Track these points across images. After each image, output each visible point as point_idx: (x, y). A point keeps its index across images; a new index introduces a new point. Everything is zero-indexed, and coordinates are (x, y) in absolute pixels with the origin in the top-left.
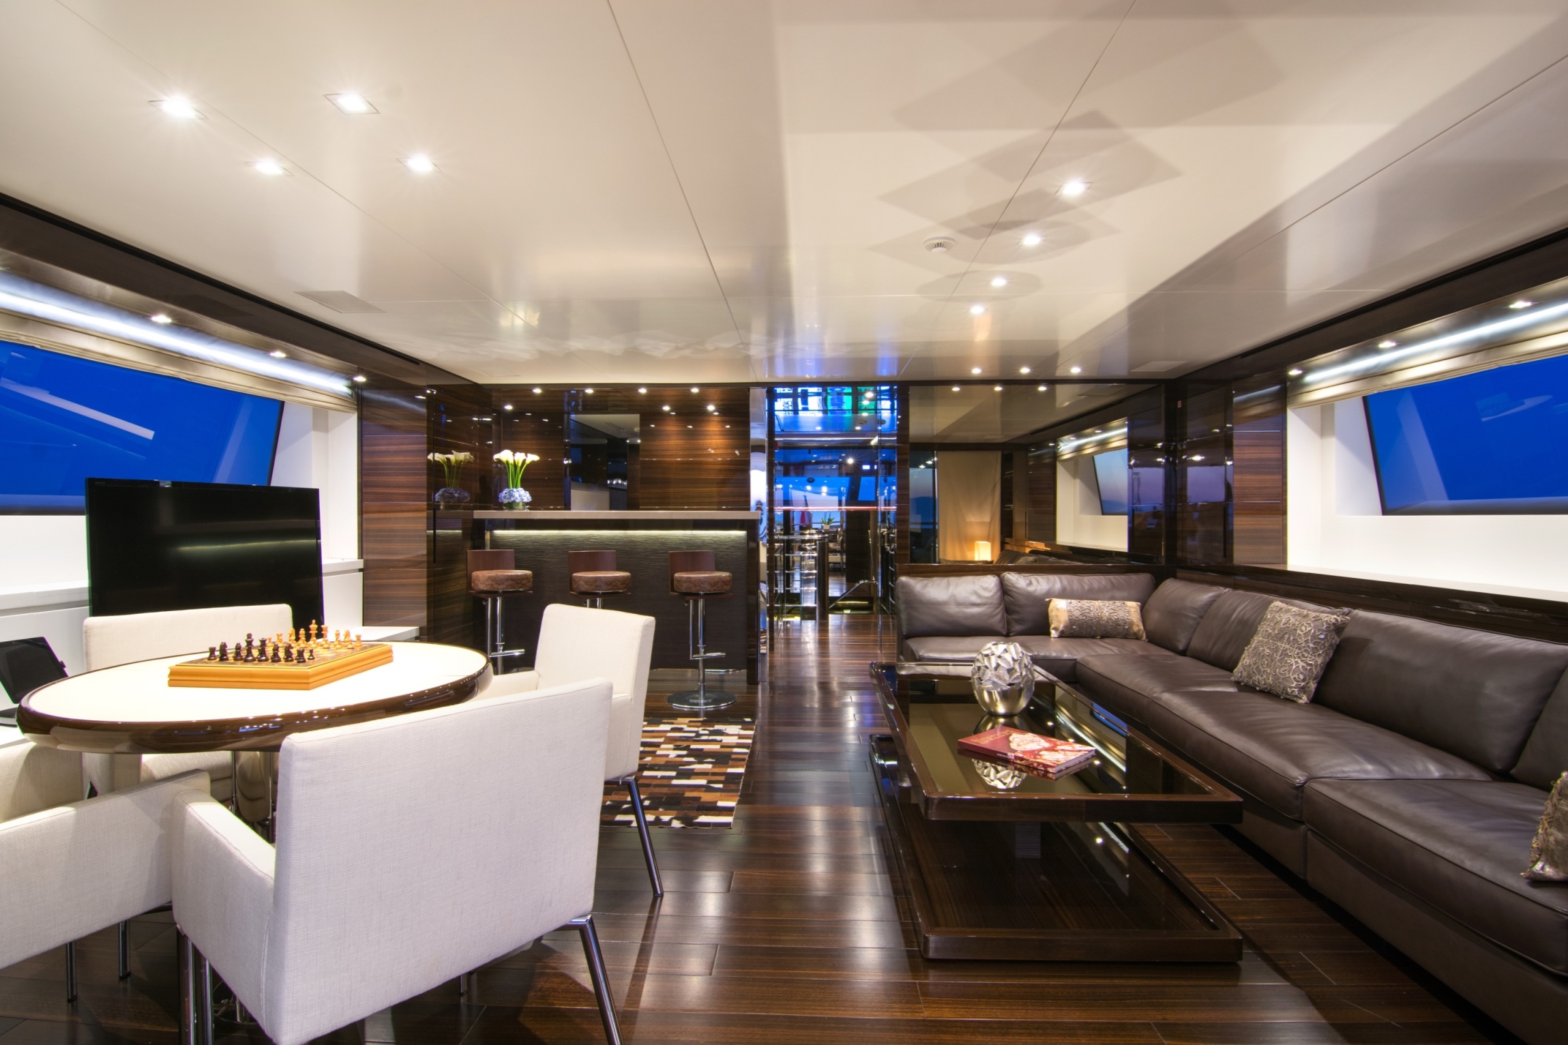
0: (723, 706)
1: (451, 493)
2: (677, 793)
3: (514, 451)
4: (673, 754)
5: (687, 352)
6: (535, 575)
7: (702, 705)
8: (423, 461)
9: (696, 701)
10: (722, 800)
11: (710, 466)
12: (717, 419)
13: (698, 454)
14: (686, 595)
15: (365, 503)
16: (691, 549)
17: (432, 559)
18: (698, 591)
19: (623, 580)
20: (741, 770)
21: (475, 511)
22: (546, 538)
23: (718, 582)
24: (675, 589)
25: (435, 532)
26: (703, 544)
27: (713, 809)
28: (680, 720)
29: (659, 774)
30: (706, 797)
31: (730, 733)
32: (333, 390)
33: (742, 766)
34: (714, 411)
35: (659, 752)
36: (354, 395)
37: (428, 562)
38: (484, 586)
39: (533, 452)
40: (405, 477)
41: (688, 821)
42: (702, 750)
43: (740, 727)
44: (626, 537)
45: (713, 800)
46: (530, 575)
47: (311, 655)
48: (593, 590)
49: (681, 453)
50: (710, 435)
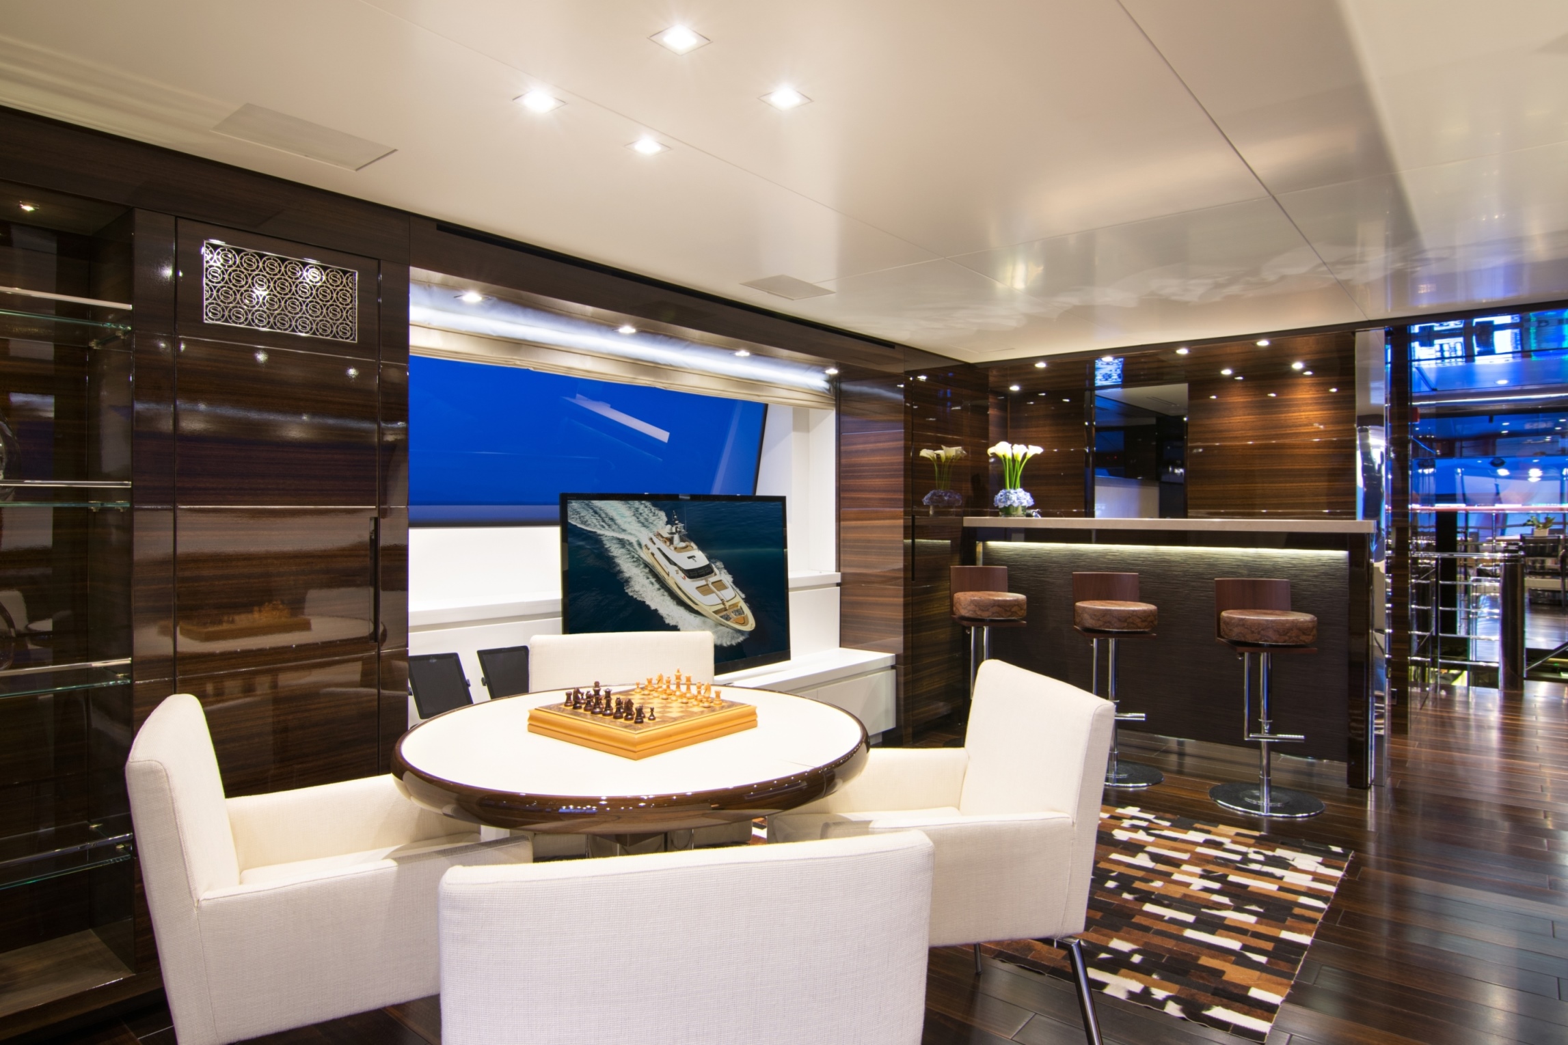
0: (1300, 816)
1: (940, 496)
2: (1186, 955)
3: (1013, 441)
4: (1198, 884)
5: (1234, 289)
6: (1030, 600)
7: (1264, 807)
8: (899, 461)
9: (1255, 802)
10: (1259, 987)
11: (1297, 451)
12: (1308, 381)
13: (1277, 435)
14: (1239, 644)
15: (842, 510)
16: (1255, 576)
17: (910, 575)
18: (1257, 640)
19: (1144, 616)
20: (1306, 939)
21: (965, 518)
22: (1049, 552)
23: (1290, 629)
24: (1222, 634)
25: (913, 542)
26: (1275, 569)
27: (1239, 999)
28: (1222, 828)
29: (1168, 913)
30: (1234, 974)
31: (1300, 866)
32: (809, 386)
33: (1308, 933)
34: (1304, 370)
35: (1176, 877)
36: (832, 389)
37: (905, 579)
38: (966, 611)
39: (1035, 444)
40: (881, 480)
41: (1194, 1011)
42: (1245, 887)
43: (1320, 859)
44: (1157, 554)
45: (1243, 983)
46: (1022, 600)
47: (652, 715)
48: (1100, 626)
49: (1250, 433)
50: (1297, 405)
